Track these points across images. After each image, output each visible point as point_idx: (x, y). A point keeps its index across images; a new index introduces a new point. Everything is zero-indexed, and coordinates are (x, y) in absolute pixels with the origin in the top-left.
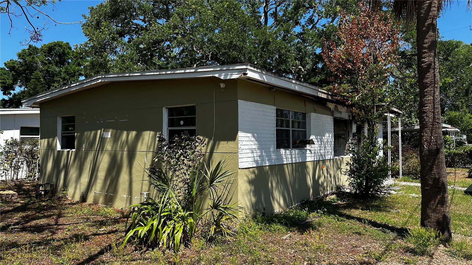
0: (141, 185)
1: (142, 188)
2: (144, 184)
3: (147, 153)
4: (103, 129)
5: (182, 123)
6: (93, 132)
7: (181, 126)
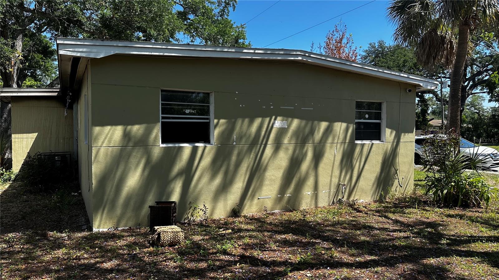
0: (330, 178)
1: (331, 181)
2: (333, 176)
3: (337, 145)
4: (274, 117)
5: (367, 116)
6: (258, 121)
7: (365, 119)
